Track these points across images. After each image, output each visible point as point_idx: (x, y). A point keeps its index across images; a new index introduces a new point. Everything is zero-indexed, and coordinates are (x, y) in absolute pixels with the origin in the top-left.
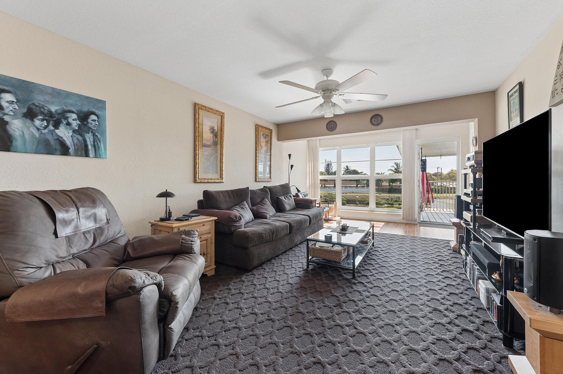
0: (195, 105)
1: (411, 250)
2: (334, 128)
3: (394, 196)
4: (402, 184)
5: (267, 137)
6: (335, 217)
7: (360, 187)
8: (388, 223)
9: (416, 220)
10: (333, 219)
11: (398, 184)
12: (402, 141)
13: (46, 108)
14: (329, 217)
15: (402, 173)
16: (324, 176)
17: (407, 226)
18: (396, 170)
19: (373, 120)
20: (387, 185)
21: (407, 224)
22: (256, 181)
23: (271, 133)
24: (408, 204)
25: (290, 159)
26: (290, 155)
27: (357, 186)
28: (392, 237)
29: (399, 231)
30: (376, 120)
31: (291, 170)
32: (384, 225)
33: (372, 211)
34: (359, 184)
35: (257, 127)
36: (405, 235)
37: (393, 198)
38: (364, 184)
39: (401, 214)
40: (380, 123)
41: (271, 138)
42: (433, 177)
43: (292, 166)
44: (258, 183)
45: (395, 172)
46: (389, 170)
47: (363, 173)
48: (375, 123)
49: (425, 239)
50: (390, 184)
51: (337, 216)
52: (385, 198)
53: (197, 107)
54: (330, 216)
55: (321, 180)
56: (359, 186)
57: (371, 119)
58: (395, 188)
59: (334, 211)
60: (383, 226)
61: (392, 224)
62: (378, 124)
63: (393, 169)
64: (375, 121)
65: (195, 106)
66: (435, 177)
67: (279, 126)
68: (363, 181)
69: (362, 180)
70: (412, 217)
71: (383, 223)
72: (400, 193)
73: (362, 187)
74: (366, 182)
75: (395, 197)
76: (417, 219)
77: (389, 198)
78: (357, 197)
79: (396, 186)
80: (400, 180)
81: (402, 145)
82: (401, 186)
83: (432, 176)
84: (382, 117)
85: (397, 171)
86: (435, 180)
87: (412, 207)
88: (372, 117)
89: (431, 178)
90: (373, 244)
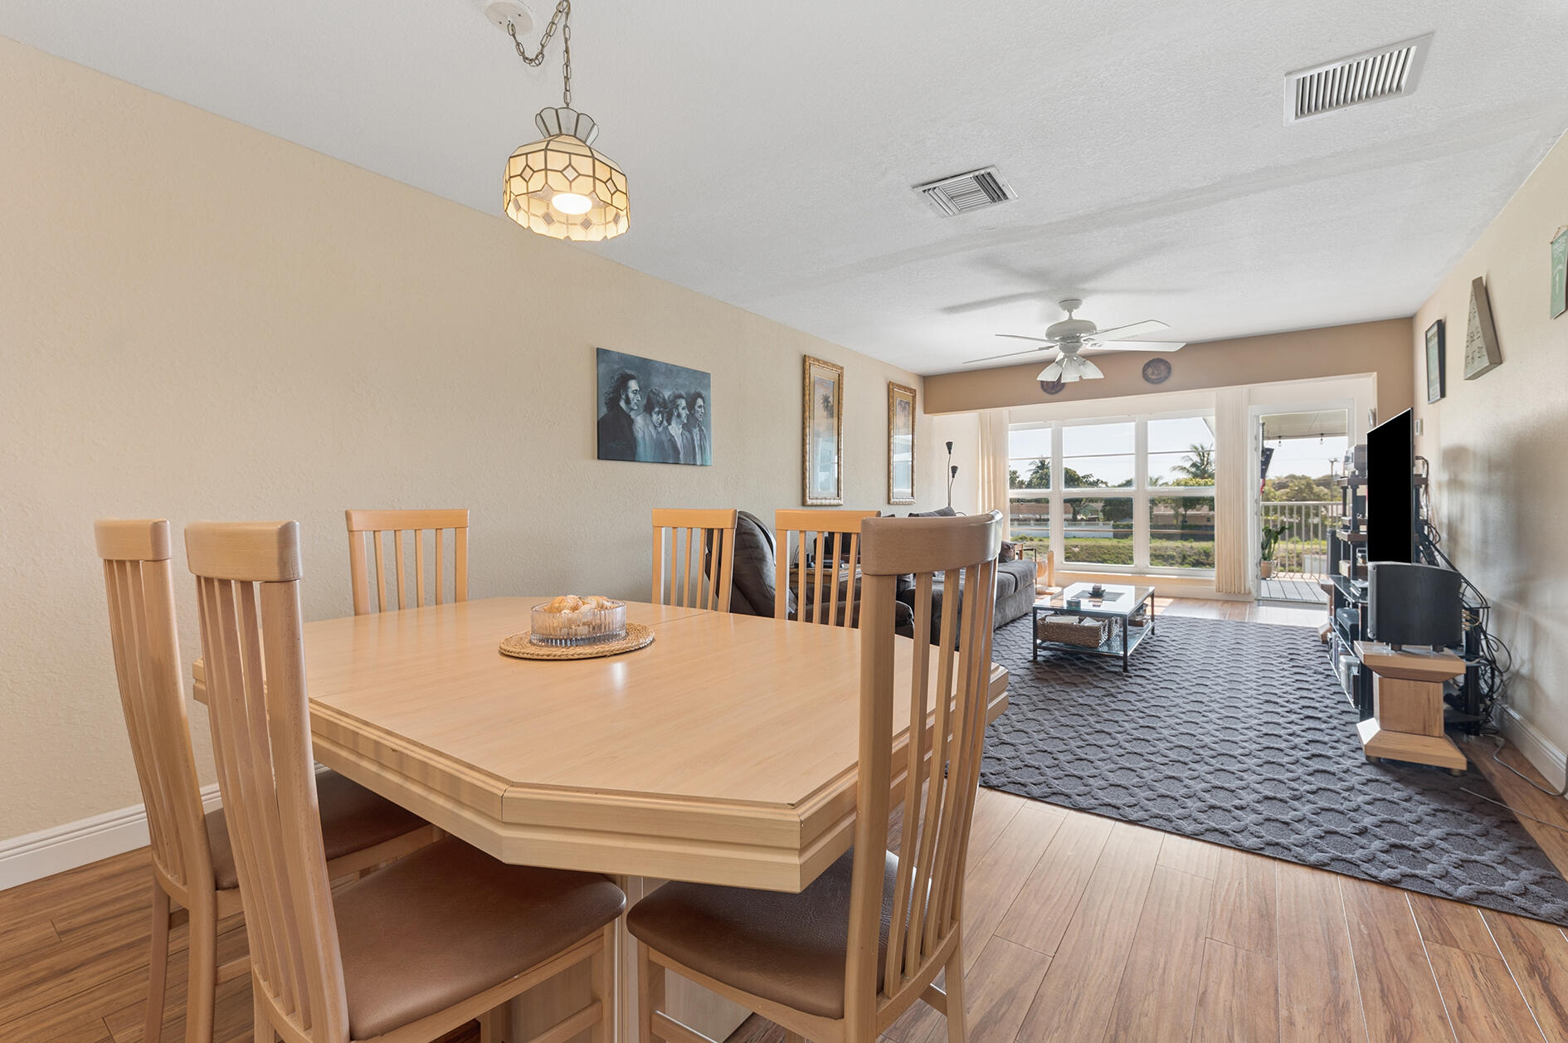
0: (804, 359)
1: (1234, 641)
2: (1059, 388)
3: (1192, 547)
4: (1216, 513)
5: (907, 406)
6: (1050, 586)
7: (1082, 519)
8: (1180, 599)
9: (1250, 593)
10: (1047, 591)
11: (1205, 510)
12: (1214, 409)
13: (661, 395)
14: (1038, 586)
15: (1216, 476)
16: (1019, 490)
17: (1229, 605)
18: (1197, 470)
19: (1150, 371)
20: (1169, 516)
21: (1227, 601)
22: (889, 503)
23: (914, 397)
24: (1230, 556)
25: (950, 453)
26: (949, 445)
27: (1075, 519)
28: (1193, 623)
29: (1210, 614)
30: (1156, 372)
31: (953, 477)
32: (1172, 603)
33: (1140, 573)
34: (1079, 513)
35: (891, 387)
36: (1222, 619)
37: (1188, 553)
38: (1096, 512)
39: (1214, 579)
40: (1166, 378)
41: (914, 409)
42: (1316, 489)
43: (954, 469)
44: (892, 507)
45: (1195, 476)
46: (1174, 469)
47: (1091, 480)
48: (1153, 377)
49: (1267, 627)
50: (1180, 510)
51: (1053, 584)
52: (1163, 553)
53: (808, 364)
54: (1039, 584)
55: (1012, 501)
56: (1079, 517)
57: (1144, 370)
58: (1193, 523)
59: (1047, 573)
60: (1170, 605)
61: (1190, 603)
62: (1160, 381)
63: (1187, 465)
64: (1153, 373)
65: (804, 361)
66: (1326, 491)
67: (927, 379)
68: (1091, 504)
69: (1087, 499)
70: (1241, 585)
71: (1171, 600)
72: (1211, 538)
73: (1090, 520)
74: (1102, 504)
75: (1195, 551)
76: (1253, 591)
77: (1175, 554)
78: (1077, 550)
79: (1201, 517)
80: (1210, 501)
81: (1214, 417)
82: (1213, 516)
83: (1312, 488)
84: (1169, 365)
85: (1201, 471)
86: (1325, 500)
87: (1240, 564)
88: (1148, 365)
89: (1312, 493)
90: (1153, 630)
